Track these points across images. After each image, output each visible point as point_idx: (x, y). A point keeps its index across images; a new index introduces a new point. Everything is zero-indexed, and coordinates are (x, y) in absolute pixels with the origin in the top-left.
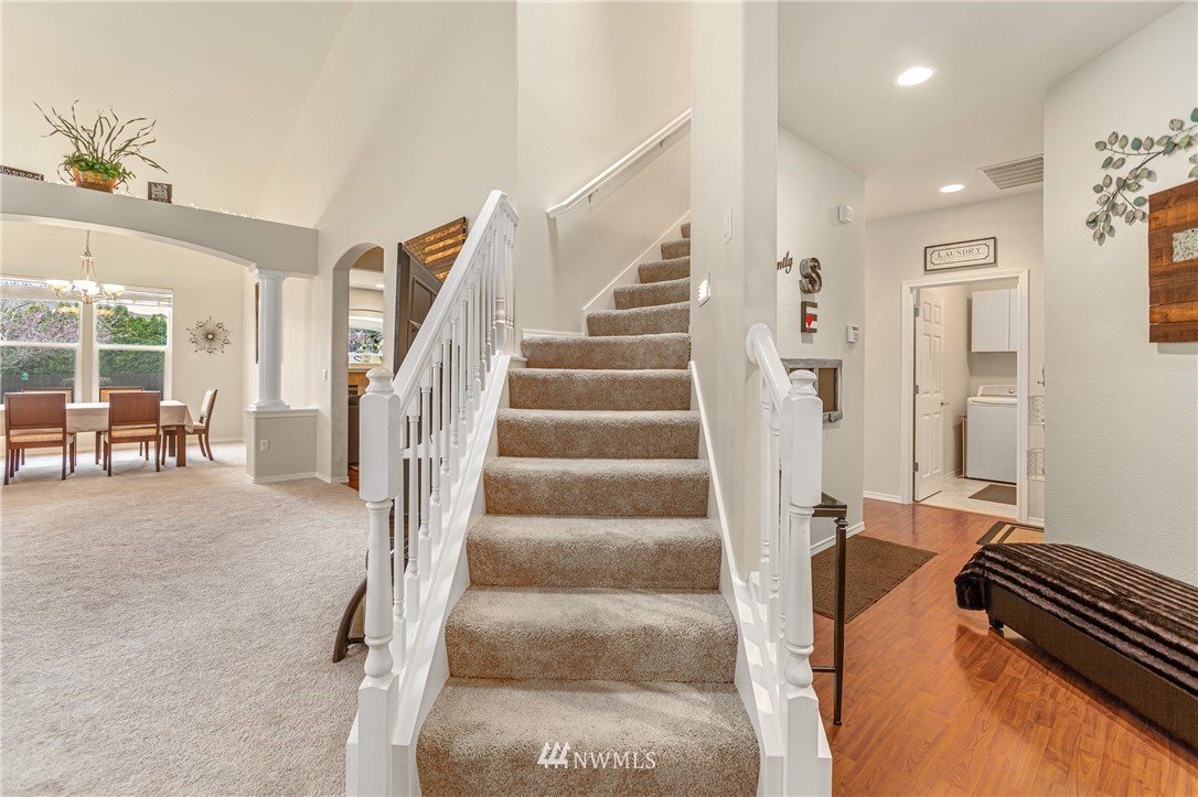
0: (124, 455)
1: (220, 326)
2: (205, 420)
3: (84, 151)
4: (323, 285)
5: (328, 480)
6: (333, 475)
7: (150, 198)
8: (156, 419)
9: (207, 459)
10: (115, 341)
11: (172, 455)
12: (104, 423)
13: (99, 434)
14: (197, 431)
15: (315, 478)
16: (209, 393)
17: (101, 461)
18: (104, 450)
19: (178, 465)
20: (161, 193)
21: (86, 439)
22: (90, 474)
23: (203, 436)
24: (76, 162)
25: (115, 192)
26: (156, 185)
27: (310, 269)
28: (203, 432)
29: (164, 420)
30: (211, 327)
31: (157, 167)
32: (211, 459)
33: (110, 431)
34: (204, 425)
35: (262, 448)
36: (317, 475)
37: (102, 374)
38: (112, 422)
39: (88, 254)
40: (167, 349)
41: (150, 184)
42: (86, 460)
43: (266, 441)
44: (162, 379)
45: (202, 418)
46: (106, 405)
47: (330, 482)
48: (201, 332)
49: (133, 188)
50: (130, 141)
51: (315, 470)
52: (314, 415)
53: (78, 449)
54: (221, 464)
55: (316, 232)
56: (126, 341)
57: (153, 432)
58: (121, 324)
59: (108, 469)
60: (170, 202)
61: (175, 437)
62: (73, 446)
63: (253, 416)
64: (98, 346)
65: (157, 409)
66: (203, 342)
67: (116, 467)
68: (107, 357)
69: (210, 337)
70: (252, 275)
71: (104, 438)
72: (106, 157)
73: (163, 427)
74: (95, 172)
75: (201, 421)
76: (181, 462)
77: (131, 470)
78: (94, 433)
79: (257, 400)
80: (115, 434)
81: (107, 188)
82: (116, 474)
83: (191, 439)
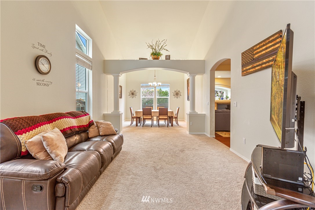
0: (162, 122)
1: (179, 91)
2: (177, 115)
3: (154, 51)
4: (207, 77)
5: (209, 136)
6: (210, 135)
7: (166, 59)
8: (167, 115)
9: (177, 125)
10: (160, 96)
11: (170, 123)
12: (158, 115)
13: (157, 117)
14: (175, 118)
15: (205, 134)
16: (178, 108)
17: (158, 123)
18: (158, 121)
19: (172, 126)
20: (168, 57)
21: (155, 118)
22: (156, 126)
23: (176, 119)
24: (153, 54)
25: (159, 59)
26: (167, 56)
27: (202, 72)
28: (176, 118)
29: (169, 115)
30: (177, 92)
31: (167, 51)
32: (178, 125)
33: (159, 117)
34: (176, 116)
35: (191, 124)
36: (205, 133)
37: (158, 104)
38: (159, 115)
39: (155, 76)
40: (168, 97)
41: (166, 56)
42: (155, 122)
43: (192, 122)
44: (168, 105)
45: (176, 114)
46: (158, 111)
47: (209, 137)
48: (175, 93)
49: (163, 58)
50: (162, 46)
51: (204, 132)
52: (204, 115)
53: (154, 120)
54: (180, 127)
55: (204, 61)
56: (161, 96)
57: (167, 117)
58: (161, 93)
59: (159, 125)
60: (170, 59)
61: (171, 119)
62: (153, 119)
63: (188, 115)
64: (157, 97)
65: (167, 112)
66: (176, 95)
67: (160, 125)
68: (159, 99)
69: (177, 94)
70: (187, 76)
71: (158, 118)
72: (158, 52)
73: (169, 116)
74: (156, 55)
75: (176, 115)
76: (172, 125)
77: (163, 126)
78: (156, 117)
79: (189, 111)
80: (160, 117)
81: (158, 59)
82: (160, 127)
83: (174, 119)
